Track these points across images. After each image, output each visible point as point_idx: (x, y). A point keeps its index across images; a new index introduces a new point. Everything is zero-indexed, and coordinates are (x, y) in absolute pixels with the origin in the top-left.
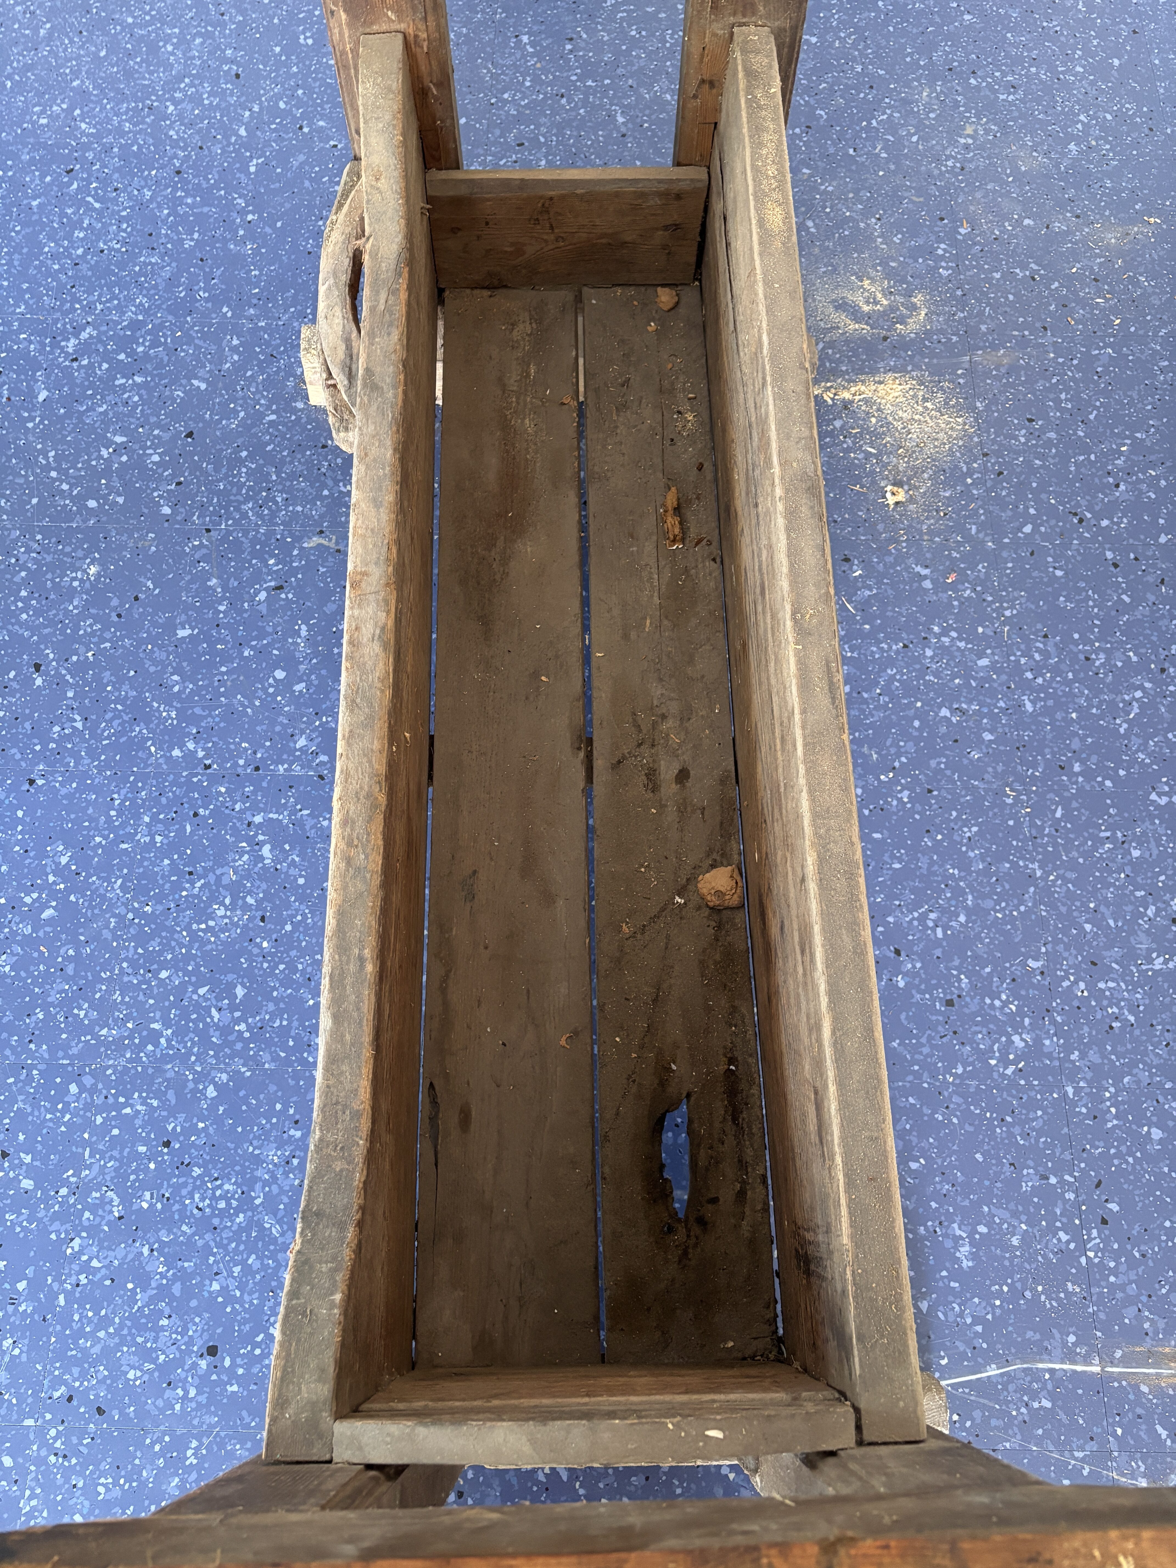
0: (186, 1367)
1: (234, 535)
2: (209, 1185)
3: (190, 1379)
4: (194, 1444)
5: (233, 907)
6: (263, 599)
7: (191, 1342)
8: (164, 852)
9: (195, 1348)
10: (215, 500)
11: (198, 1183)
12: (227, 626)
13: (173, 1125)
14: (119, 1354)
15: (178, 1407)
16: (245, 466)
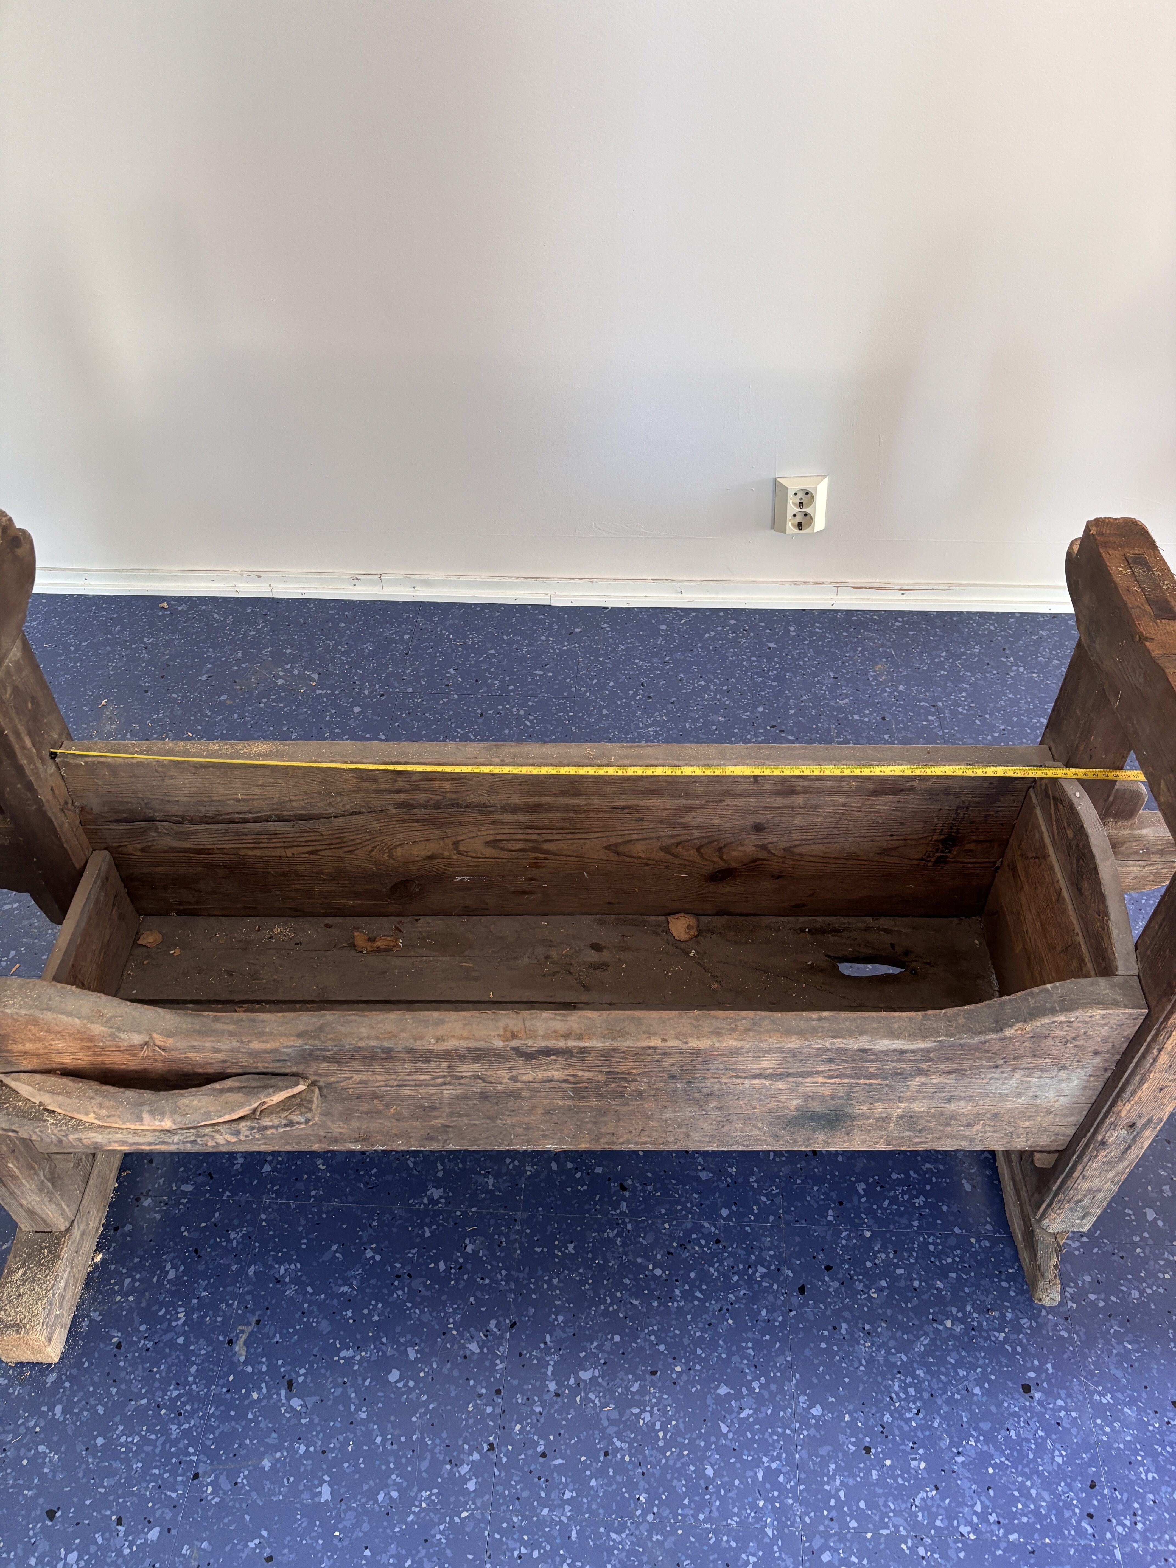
0: (1043, 1410)
1: (208, 1443)
2: (897, 1405)
3: (1051, 1406)
4: (1096, 1397)
5: (641, 1405)
6: (300, 1402)
7: (1023, 1408)
8: (583, 1488)
9: (1028, 1404)
10: (157, 1472)
11: (897, 1415)
12: (326, 1440)
13: (850, 1446)
14: (1046, 1474)
15: (1074, 1414)
16: (119, 1437)
